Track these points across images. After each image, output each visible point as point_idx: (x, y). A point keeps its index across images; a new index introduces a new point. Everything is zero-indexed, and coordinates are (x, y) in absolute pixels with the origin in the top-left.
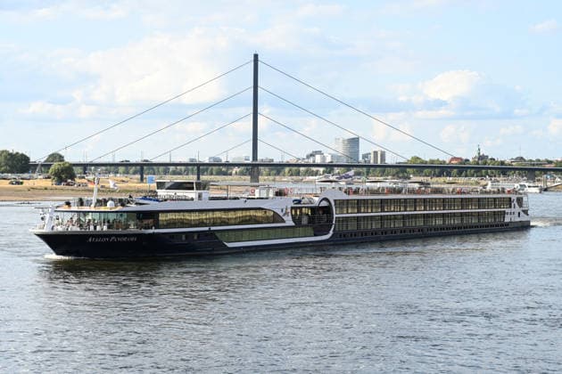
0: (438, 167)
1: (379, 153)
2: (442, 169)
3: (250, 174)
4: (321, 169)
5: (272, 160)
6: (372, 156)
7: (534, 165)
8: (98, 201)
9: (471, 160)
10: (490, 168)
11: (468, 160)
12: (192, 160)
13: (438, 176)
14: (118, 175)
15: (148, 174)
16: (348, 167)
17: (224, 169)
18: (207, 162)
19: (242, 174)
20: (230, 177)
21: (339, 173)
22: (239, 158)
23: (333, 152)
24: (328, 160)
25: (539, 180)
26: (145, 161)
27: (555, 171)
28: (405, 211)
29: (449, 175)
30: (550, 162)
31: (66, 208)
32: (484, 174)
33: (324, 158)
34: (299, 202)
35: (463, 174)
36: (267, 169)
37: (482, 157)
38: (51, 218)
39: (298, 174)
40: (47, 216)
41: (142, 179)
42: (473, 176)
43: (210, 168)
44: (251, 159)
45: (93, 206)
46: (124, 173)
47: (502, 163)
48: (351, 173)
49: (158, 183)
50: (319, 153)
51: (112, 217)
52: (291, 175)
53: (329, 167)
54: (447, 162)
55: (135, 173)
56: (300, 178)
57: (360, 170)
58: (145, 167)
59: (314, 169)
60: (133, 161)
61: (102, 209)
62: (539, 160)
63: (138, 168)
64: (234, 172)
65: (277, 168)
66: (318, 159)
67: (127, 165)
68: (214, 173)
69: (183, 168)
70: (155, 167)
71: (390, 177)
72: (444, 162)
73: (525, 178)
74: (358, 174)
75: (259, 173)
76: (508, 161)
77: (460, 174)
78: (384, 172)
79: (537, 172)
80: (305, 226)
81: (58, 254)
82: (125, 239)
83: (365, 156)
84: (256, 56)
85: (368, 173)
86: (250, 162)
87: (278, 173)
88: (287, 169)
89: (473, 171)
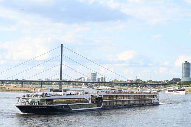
0: (123, 83)
1: (103, 78)
2: (124, 84)
3: (59, 85)
4: (84, 83)
5: (67, 80)
6: (101, 79)
7: (155, 83)
8: (34, 95)
9: (134, 81)
10: (141, 84)
11: (133, 81)
12: (39, 79)
13: (123, 86)
14: (14, 84)
15: (25, 84)
16: (93, 83)
17: (50, 83)
18: (45, 80)
19: (57, 84)
20: (52, 85)
21: (89, 85)
22: (55, 79)
23: (88, 78)
24: (86, 80)
25: (157, 88)
26: (23, 79)
27: (162, 85)
28: (123, 99)
29: (127, 86)
30: (160, 82)
31: (24, 98)
32: (138, 86)
33: (85, 80)
34: (93, 96)
35: (131, 86)
36: (65, 83)
37: (138, 80)
38: (21, 101)
39: (76, 85)
40: (20, 100)
41: (22, 86)
42: (135, 86)
43: (46, 82)
44: (60, 79)
45: (33, 97)
46: (16, 84)
47: (145, 82)
48: (94, 85)
49: (50, 90)
50: (83, 78)
51: (39, 100)
52: (73, 85)
53: (86, 83)
54: (126, 81)
55: (20, 84)
56: (76, 86)
57: (97, 84)
58: (23, 82)
59: (81, 83)
60: (19, 80)
61: (36, 98)
62: (157, 81)
63: (21, 82)
64: (54, 84)
65: (69, 83)
66: (83, 80)
67: (17, 81)
68: (47, 84)
69: (36, 82)
70: (27, 82)
71: (107, 86)
72: (125, 81)
73: (152, 87)
74: (96, 85)
75: (62, 84)
76: (146, 81)
77: (130, 86)
78: (105, 84)
79: (156, 85)
80: (95, 104)
81: (22, 112)
82: (43, 108)
83: (99, 79)
84: (62, 45)
85: (99, 85)
86: (59, 80)
87: (69, 84)
88: (72, 83)
89: (135, 85)
